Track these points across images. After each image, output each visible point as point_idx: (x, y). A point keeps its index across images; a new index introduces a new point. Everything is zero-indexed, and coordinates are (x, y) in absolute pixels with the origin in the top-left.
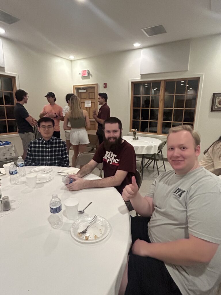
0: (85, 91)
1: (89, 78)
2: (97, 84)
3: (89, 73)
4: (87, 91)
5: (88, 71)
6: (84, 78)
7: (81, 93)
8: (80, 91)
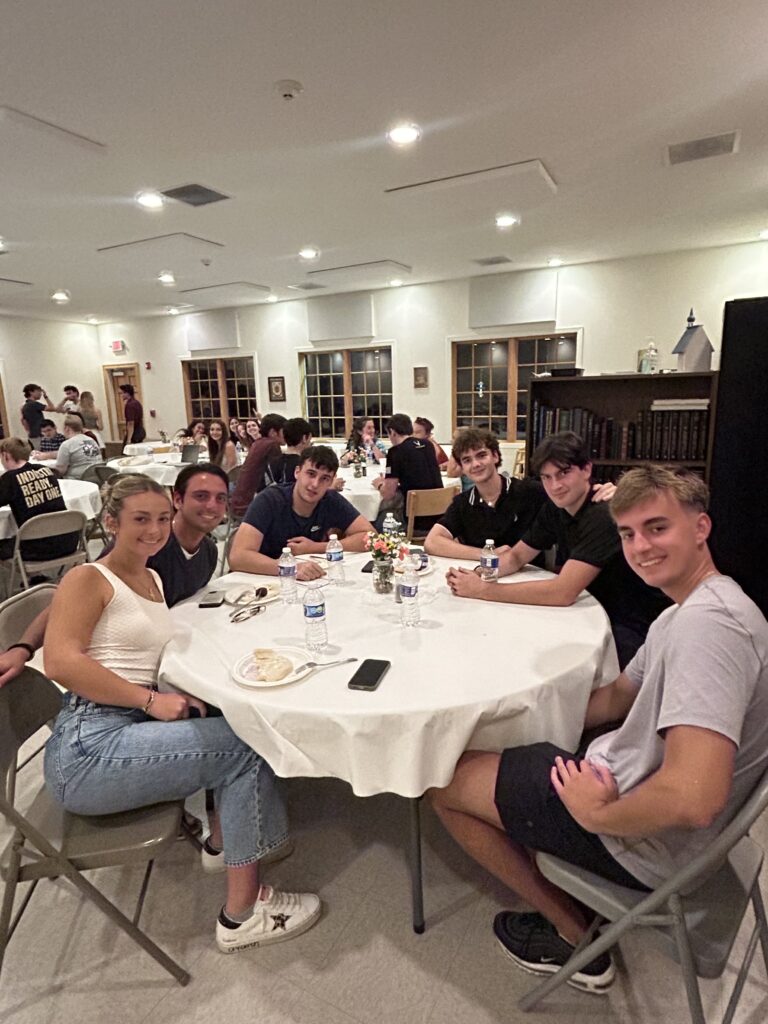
0: (121, 374)
1: (125, 354)
2: (137, 364)
3: (124, 346)
4: (125, 374)
5: (122, 342)
6: (117, 353)
7: (118, 377)
8: (115, 374)
